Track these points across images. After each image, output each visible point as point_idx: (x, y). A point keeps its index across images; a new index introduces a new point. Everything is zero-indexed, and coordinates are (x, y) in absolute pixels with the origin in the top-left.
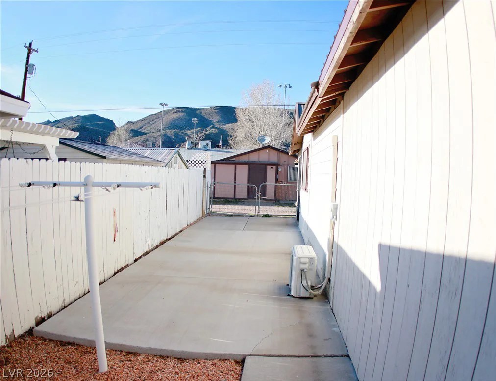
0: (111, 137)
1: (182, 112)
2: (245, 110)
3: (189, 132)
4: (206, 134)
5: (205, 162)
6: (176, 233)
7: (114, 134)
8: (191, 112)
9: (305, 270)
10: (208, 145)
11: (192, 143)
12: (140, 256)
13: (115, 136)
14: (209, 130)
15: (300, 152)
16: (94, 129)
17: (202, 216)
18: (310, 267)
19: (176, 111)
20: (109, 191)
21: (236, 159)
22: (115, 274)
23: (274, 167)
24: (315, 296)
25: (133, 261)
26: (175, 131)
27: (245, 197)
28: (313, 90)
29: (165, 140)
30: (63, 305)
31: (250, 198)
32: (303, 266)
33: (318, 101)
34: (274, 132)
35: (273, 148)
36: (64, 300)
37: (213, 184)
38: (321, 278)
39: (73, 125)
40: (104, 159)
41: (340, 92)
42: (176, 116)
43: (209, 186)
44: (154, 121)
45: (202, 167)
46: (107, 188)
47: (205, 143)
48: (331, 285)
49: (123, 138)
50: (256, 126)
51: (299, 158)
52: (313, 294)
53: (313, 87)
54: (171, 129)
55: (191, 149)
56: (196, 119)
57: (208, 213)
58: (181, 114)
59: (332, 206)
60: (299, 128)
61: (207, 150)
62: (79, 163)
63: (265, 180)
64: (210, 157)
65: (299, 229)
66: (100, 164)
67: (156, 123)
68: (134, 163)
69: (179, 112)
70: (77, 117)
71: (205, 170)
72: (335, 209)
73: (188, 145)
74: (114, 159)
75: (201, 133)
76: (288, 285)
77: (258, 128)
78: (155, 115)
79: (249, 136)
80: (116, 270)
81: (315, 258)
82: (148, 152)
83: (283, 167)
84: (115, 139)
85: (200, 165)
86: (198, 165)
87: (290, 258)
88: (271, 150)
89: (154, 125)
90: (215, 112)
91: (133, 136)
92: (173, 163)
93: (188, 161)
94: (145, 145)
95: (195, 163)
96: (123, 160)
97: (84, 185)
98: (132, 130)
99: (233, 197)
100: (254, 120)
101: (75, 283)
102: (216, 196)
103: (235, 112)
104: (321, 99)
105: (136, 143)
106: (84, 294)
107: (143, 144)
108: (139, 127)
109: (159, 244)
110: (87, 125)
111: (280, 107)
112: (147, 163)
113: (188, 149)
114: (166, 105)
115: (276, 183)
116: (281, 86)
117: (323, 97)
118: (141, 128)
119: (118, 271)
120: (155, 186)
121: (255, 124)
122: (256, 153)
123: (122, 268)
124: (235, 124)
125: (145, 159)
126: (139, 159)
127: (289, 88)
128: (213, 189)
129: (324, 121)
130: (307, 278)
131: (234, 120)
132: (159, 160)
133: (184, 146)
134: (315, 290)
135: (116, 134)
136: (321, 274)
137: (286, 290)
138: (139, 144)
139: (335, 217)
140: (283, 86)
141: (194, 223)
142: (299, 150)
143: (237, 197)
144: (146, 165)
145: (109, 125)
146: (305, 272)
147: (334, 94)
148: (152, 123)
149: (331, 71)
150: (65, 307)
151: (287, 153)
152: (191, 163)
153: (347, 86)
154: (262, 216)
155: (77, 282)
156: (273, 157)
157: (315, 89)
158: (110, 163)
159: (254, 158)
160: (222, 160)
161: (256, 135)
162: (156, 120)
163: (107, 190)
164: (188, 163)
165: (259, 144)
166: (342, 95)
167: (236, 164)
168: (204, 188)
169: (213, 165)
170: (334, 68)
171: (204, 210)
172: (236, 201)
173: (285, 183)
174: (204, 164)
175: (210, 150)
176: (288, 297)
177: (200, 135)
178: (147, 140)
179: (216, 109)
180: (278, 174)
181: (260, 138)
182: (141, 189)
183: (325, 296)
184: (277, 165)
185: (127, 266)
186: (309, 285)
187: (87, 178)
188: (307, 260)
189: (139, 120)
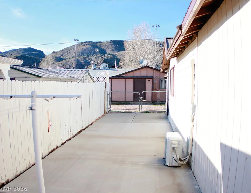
0: (42, 62)
1: (88, 45)
2: (130, 42)
3: (93, 58)
4: (104, 59)
5: (106, 78)
6: (88, 125)
7: (44, 60)
8: (94, 45)
9: (175, 148)
10: (106, 66)
11: (96, 65)
12: (65, 141)
13: (45, 62)
14: (106, 57)
15: (168, 70)
16: (30, 57)
17: (105, 114)
18: (178, 146)
19: (84, 44)
20: (49, 101)
21: (126, 75)
22: (49, 154)
23: (151, 80)
24: (182, 165)
25: (61, 145)
26: (84, 57)
27: (132, 100)
28: (178, 30)
29: (77, 63)
30: (16, 175)
31: (136, 100)
32: (174, 146)
33: (181, 38)
34: (150, 56)
35: (149, 67)
36: (17, 171)
37: (111, 93)
38: (185, 153)
39: (17, 55)
40: (40, 78)
41: (196, 31)
42: (84, 47)
43: (109, 94)
44: (70, 51)
45: (103, 81)
46: (47, 99)
47: (104, 65)
48: (192, 158)
49: (50, 63)
50: (137, 53)
51: (167, 74)
52: (181, 164)
53: (178, 29)
54: (81, 56)
55: (95, 69)
56: (97, 49)
57: (108, 112)
58: (88, 46)
59: (192, 107)
60: (168, 54)
61: (106, 70)
62: (24, 81)
63: (144, 89)
64: (108, 75)
65: (169, 120)
66: (38, 82)
67: (71, 53)
68: (60, 80)
69: (86, 44)
70: (19, 49)
71: (106, 83)
72: (194, 108)
73: (94, 66)
74: (46, 78)
75: (101, 58)
76: (164, 158)
77: (139, 55)
78: (71, 47)
79: (133, 60)
80: (50, 151)
81: (181, 140)
82: (68, 72)
83: (156, 80)
84: (45, 64)
85: (102, 80)
86: (101, 80)
87: (164, 140)
88: (149, 69)
89: (70, 54)
90: (110, 45)
91: (57, 62)
92: (85, 79)
93: (94, 78)
94: (64, 67)
95: (99, 79)
96: (53, 78)
97: (31, 97)
98: (56, 58)
99: (124, 100)
100: (136, 49)
101: (24, 160)
102: (113, 100)
103: (123, 44)
104: (183, 36)
105: (59, 66)
106: (30, 167)
107: (63, 67)
108: (60, 55)
109: (77, 133)
110: (26, 55)
111: (153, 40)
112: (68, 79)
113: (94, 69)
114: (78, 40)
115: (152, 90)
116: (153, 26)
117: (185, 35)
118: (61, 56)
119: (51, 152)
120: (78, 97)
121: (137, 52)
122: (139, 71)
123: (54, 150)
124: (123, 52)
125: (66, 77)
126: (63, 77)
127: (159, 27)
128: (111, 95)
129: (184, 50)
130: (177, 154)
131: (124, 49)
132: (75, 77)
133: (90, 67)
134: (182, 161)
135: (46, 60)
136: (185, 151)
137: (163, 162)
138: (61, 67)
139: (194, 113)
140: (155, 26)
141: (99, 118)
142: (167, 69)
143: (126, 100)
144: (67, 81)
145: (41, 55)
146: (175, 150)
147: (192, 33)
148: (69, 52)
149: (191, 19)
150: (17, 176)
151: (160, 71)
152: (96, 79)
153: (200, 27)
154: (144, 113)
155: (25, 160)
156: (150, 73)
157: (179, 29)
158: (44, 81)
159: (137, 74)
160: (116, 76)
161: (138, 59)
162: (71, 51)
163: (47, 100)
164: (94, 79)
165: (140, 65)
166: (197, 33)
167: (125, 78)
168: (105, 95)
169: (111, 80)
170: (193, 17)
171: (106, 109)
172: (126, 103)
173: (158, 91)
174: (105, 79)
175: (108, 70)
176: (165, 167)
177: (101, 60)
178: (66, 64)
179: (110, 42)
180: (153, 84)
181: (141, 61)
182: (70, 100)
183: (189, 165)
184: (152, 79)
185: (57, 148)
186: (178, 158)
187: (33, 92)
188: (176, 142)
189: (60, 51)
